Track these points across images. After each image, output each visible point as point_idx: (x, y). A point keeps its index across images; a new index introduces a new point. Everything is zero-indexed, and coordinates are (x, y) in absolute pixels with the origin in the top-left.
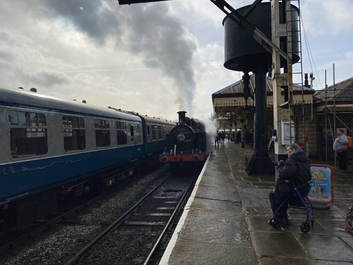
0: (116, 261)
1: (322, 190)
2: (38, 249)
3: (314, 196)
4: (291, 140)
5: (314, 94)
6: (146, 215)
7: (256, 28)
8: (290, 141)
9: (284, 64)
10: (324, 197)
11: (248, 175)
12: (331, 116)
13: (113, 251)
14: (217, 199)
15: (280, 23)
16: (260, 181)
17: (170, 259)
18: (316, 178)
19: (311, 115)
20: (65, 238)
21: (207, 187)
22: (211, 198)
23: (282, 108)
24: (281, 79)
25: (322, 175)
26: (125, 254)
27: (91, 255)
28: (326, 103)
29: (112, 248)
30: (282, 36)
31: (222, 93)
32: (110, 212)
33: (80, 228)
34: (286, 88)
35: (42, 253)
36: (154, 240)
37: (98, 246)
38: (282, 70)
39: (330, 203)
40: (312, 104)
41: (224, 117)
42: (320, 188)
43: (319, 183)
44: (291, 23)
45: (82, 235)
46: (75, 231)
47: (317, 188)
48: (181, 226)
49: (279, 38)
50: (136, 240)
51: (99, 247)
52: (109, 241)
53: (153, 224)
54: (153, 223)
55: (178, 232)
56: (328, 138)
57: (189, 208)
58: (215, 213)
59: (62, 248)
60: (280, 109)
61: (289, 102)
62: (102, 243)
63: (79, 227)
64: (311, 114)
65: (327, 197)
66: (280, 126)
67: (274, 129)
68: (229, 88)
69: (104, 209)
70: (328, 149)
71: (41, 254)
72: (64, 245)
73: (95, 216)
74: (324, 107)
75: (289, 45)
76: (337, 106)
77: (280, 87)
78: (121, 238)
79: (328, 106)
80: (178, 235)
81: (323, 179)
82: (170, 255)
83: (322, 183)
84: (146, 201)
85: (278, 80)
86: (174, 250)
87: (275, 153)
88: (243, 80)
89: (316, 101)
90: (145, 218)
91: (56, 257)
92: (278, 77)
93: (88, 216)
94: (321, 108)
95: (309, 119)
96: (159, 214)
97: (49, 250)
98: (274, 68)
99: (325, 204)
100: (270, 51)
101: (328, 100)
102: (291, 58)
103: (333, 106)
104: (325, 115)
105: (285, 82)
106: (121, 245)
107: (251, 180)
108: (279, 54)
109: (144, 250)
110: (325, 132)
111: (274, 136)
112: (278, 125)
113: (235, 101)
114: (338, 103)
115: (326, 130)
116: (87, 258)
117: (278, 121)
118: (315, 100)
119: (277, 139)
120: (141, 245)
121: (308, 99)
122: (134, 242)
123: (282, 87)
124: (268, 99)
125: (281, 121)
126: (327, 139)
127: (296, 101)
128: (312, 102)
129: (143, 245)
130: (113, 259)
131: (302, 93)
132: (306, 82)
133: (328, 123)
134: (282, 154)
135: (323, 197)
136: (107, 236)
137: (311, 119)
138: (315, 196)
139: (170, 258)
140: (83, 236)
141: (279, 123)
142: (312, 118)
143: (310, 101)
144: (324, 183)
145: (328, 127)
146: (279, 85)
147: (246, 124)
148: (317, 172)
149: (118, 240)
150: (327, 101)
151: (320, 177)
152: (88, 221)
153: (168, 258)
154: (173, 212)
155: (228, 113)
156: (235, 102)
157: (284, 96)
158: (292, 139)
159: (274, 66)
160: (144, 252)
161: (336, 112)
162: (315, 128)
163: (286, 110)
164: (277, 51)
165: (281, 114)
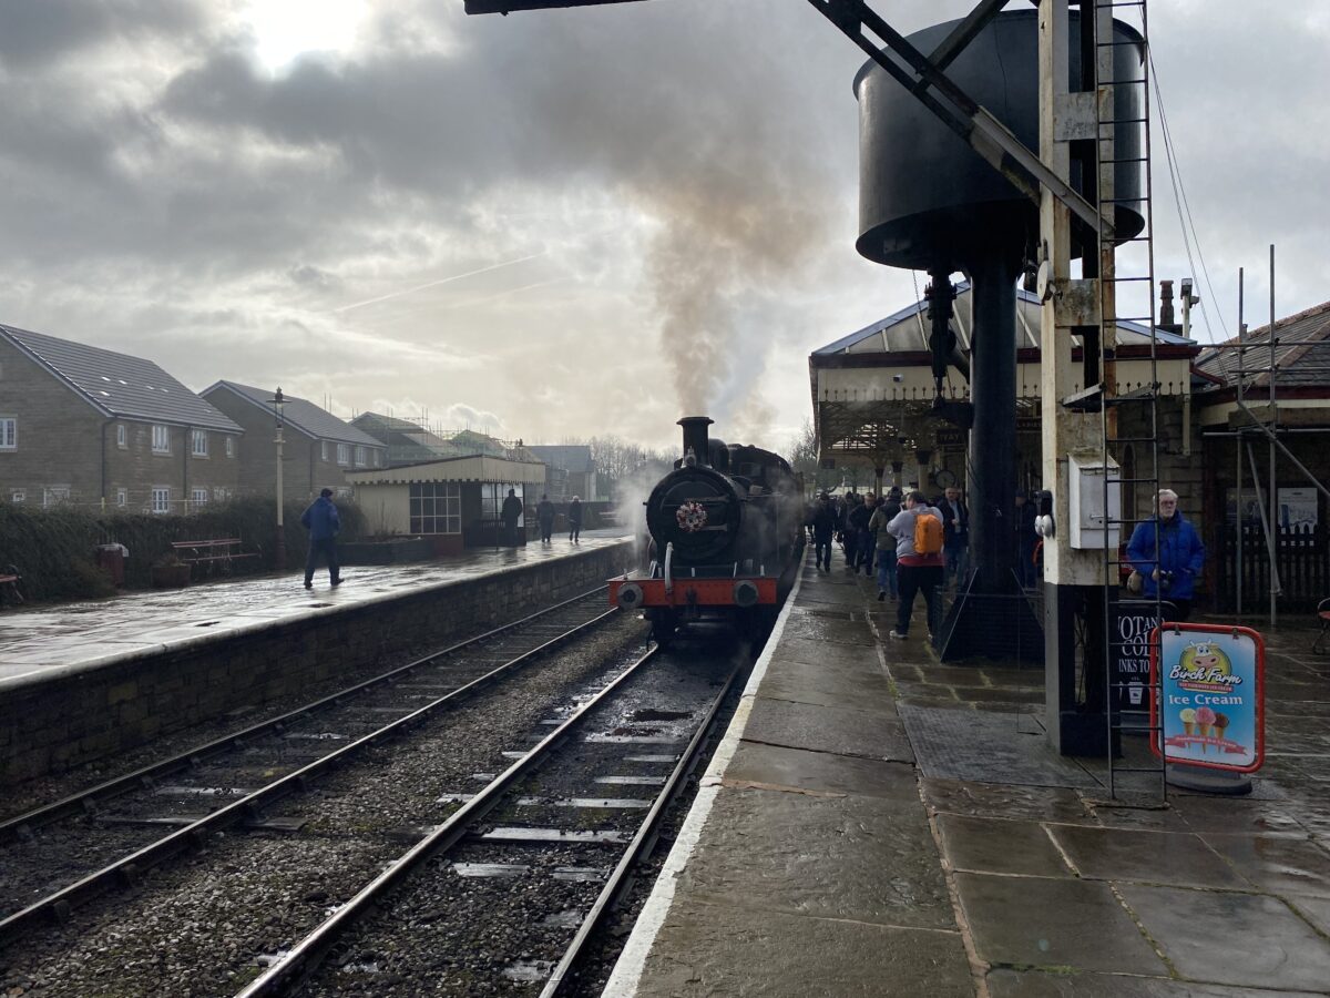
0: (444, 974)
1: (1221, 723)
2: (153, 927)
3: (1189, 742)
4: (1107, 531)
5: (1197, 360)
6: (556, 803)
7: (981, 107)
8: (1103, 533)
9: (1086, 243)
10: (1229, 750)
11: (943, 661)
12: (1260, 441)
13: (435, 936)
14: (823, 748)
15: (1072, 89)
16: (988, 683)
17: (645, 972)
18: (1199, 675)
19: (1181, 438)
20: (252, 887)
21: (787, 703)
22: (803, 746)
23: (1074, 411)
24: (1071, 300)
25: (1222, 665)
26: (477, 951)
27: (351, 952)
28: (1240, 391)
29: (428, 926)
30: (1077, 137)
31: (847, 351)
32: (421, 790)
33: (308, 850)
34: (1090, 334)
35: (167, 940)
36: (584, 900)
37: (375, 919)
38: (1076, 269)
39: (1250, 772)
40: (1189, 397)
41: (852, 440)
42: (1211, 713)
43: (1206, 695)
44: (1112, 90)
45: (317, 877)
46: (290, 862)
47: (1203, 714)
48: (690, 847)
49: (1066, 146)
50: (522, 897)
51: (380, 923)
52: (417, 899)
53: (583, 839)
54: (582, 834)
55: (678, 871)
56: (1244, 524)
57: (719, 780)
58: (817, 799)
59: (241, 922)
60: (1065, 412)
61: (1100, 387)
62: (391, 908)
63: (305, 844)
64: (1181, 432)
65: (1240, 750)
66: (1065, 477)
67: (1044, 489)
68: (876, 330)
69: (400, 778)
70: (1247, 566)
71: (163, 943)
72: (252, 911)
73: (364, 807)
74: (1233, 407)
75: (1106, 173)
76: (1283, 404)
77: (1068, 331)
78: (463, 890)
79: (1248, 405)
80: (676, 880)
81: (1226, 681)
82: (649, 957)
83: (1219, 696)
84: (556, 751)
85: (1060, 307)
86: (661, 937)
87: (1046, 579)
88: (927, 304)
89: (1203, 385)
90: (554, 817)
91: (218, 958)
92: (1061, 295)
93: (340, 804)
94: (1223, 412)
95: (1174, 453)
96: (606, 803)
97: (191, 929)
98: (1046, 259)
99: (1235, 772)
100: (1030, 195)
101: (1248, 381)
102: (1113, 223)
103: (1266, 403)
104: (1235, 436)
105: (1087, 312)
106: (463, 915)
107: (952, 678)
108: (1064, 208)
109: (547, 936)
110: (1235, 501)
111: (1042, 515)
112: (1059, 476)
113: (897, 379)
114: (1285, 392)
115: (1238, 496)
116: (333, 961)
117: (1057, 460)
118: (1199, 380)
119: (1054, 527)
120: (536, 918)
121: (1175, 378)
122: (512, 905)
123: (1075, 331)
124: (1022, 372)
125: (1071, 459)
126: (1243, 530)
127: (1129, 385)
128: (1187, 390)
129: (542, 916)
130: (433, 968)
131: (1153, 356)
132: (1167, 311)
133: (1247, 468)
134: (1072, 583)
135: (1223, 749)
136: (410, 880)
137: (1181, 453)
138: (1192, 744)
139: (647, 965)
140: (322, 878)
141: (1063, 465)
142: (1187, 451)
143: (1182, 384)
144: (1230, 694)
145: (1248, 484)
146: (1066, 324)
147: (937, 470)
148: (1204, 654)
149: (451, 898)
150: (1244, 387)
151: (1212, 674)
152: (338, 824)
153: (641, 967)
154: (657, 797)
155: (869, 427)
156: (896, 385)
157: (1080, 368)
158: (1110, 526)
159: (1046, 250)
160: (546, 943)
161: (1278, 427)
162: (1196, 487)
163: (1088, 417)
164: (1060, 193)
165: (1070, 431)
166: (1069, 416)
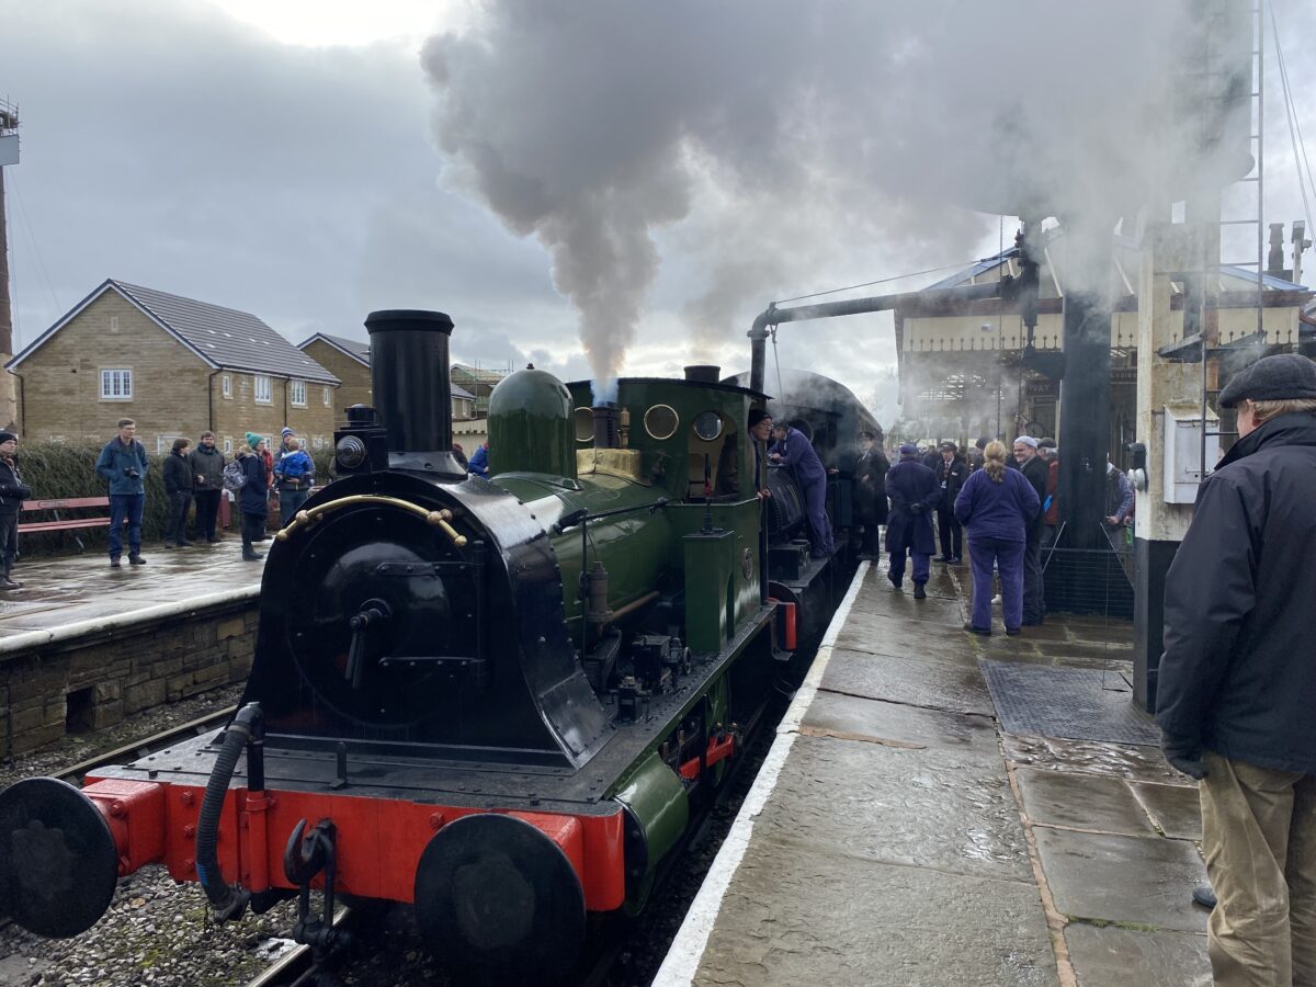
5: (1307, 308)
14: (901, 700)
16: (1072, 639)
21: (864, 654)
22: (881, 697)
23: (1171, 362)
24: (1172, 245)
34: (1191, 280)
38: (1179, 211)
41: (937, 391)
55: (755, 814)
57: (797, 728)
58: (896, 750)
60: (1163, 362)
61: (1201, 336)
66: (1160, 429)
67: (1137, 442)
68: (963, 278)
77: (1167, 278)
82: (725, 896)
85: (1160, 252)
86: (737, 878)
87: (1137, 535)
88: (1016, 251)
89: (1313, 333)
98: (1146, 202)
105: (1188, 257)
111: (1135, 468)
112: (1153, 428)
113: (984, 329)
117: (1153, 413)
118: (1308, 328)
119: (1147, 481)
121: (1282, 326)
123: (1175, 277)
124: (1118, 323)
125: (1168, 410)
127: (1232, 334)
128: (1295, 338)
131: (1259, 303)
132: (1277, 256)
134: (1164, 539)
141: (1159, 417)
143: (1290, 332)
146: (1164, 271)
147: (1025, 421)
155: (955, 377)
156: (983, 335)
157: (1180, 316)
163: (1187, 367)
165: (1168, 382)
166: (1167, 366)
